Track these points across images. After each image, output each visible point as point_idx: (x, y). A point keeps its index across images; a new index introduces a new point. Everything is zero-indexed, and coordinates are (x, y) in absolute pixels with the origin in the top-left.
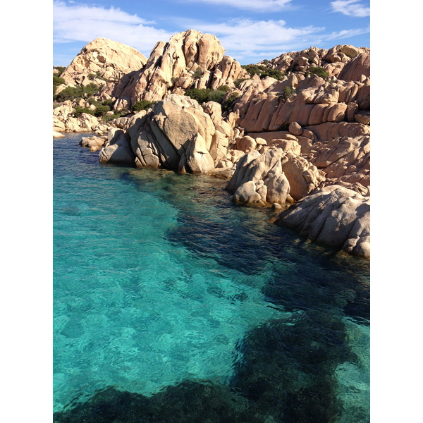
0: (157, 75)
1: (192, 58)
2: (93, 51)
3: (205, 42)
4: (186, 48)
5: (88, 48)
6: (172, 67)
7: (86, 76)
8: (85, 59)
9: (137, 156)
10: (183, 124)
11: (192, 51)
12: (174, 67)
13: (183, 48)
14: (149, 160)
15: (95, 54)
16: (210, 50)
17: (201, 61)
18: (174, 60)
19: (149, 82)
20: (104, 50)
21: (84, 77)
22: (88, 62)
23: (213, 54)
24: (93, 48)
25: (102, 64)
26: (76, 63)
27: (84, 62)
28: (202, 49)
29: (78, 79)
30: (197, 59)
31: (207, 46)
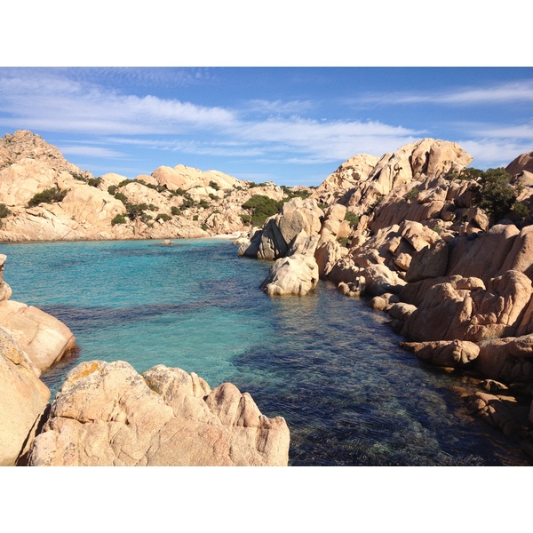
0: (372, 188)
1: (420, 169)
2: (348, 168)
3: (435, 151)
4: (414, 158)
5: (344, 165)
6: (392, 179)
7: (331, 194)
8: (339, 177)
9: (259, 250)
10: (293, 222)
11: (420, 161)
12: (394, 179)
13: (410, 159)
14: (267, 254)
15: (350, 171)
16: (441, 159)
17: (429, 171)
18: (395, 172)
19: (363, 195)
20: (360, 167)
21: (329, 195)
22: (341, 180)
23: (445, 163)
24: (349, 165)
25: (356, 181)
26: (328, 182)
27: (337, 181)
28: (431, 158)
29: (324, 198)
30: (425, 170)
31: (438, 155)
